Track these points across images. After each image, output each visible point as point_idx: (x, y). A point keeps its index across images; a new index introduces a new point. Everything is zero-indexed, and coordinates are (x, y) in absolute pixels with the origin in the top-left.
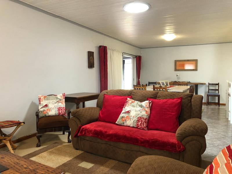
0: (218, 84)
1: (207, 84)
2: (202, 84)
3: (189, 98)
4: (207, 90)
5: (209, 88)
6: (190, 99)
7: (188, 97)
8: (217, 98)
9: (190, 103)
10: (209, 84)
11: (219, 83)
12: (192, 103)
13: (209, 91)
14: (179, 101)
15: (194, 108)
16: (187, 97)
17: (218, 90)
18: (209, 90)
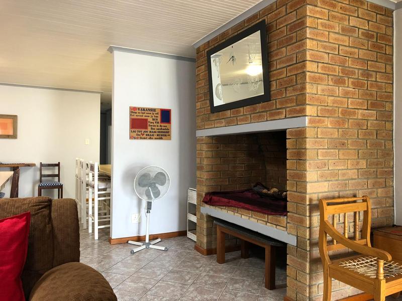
0: (58, 165)
1: (38, 165)
2: (29, 165)
3: (46, 212)
4: (38, 177)
5: (41, 173)
6: (48, 211)
7: (42, 208)
8: (56, 190)
9: (50, 225)
10: (42, 165)
11: (59, 163)
12: (55, 223)
13: (42, 178)
14: (22, 224)
15: (60, 237)
16: (39, 209)
17: (58, 176)
18: (41, 176)
